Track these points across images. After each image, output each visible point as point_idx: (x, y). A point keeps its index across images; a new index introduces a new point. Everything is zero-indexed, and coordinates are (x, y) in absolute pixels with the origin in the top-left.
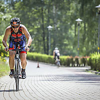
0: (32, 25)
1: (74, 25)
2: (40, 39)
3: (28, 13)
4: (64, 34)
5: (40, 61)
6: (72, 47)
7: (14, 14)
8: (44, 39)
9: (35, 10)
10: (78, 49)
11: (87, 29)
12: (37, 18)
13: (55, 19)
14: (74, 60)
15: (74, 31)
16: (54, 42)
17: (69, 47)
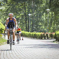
0: (18, 14)
1: (45, 13)
2: (23, 22)
3: (16, 6)
4: (39, 19)
5: (23, 36)
6: (44, 27)
7: (7, 6)
8: (26, 22)
9: (20, 4)
10: (48, 28)
11: (53, 16)
12: (22, 9)
13: (33, 9)
14: (45, 35)
15: (45, 17)
16: (33, 24)
17: (42, 27)
